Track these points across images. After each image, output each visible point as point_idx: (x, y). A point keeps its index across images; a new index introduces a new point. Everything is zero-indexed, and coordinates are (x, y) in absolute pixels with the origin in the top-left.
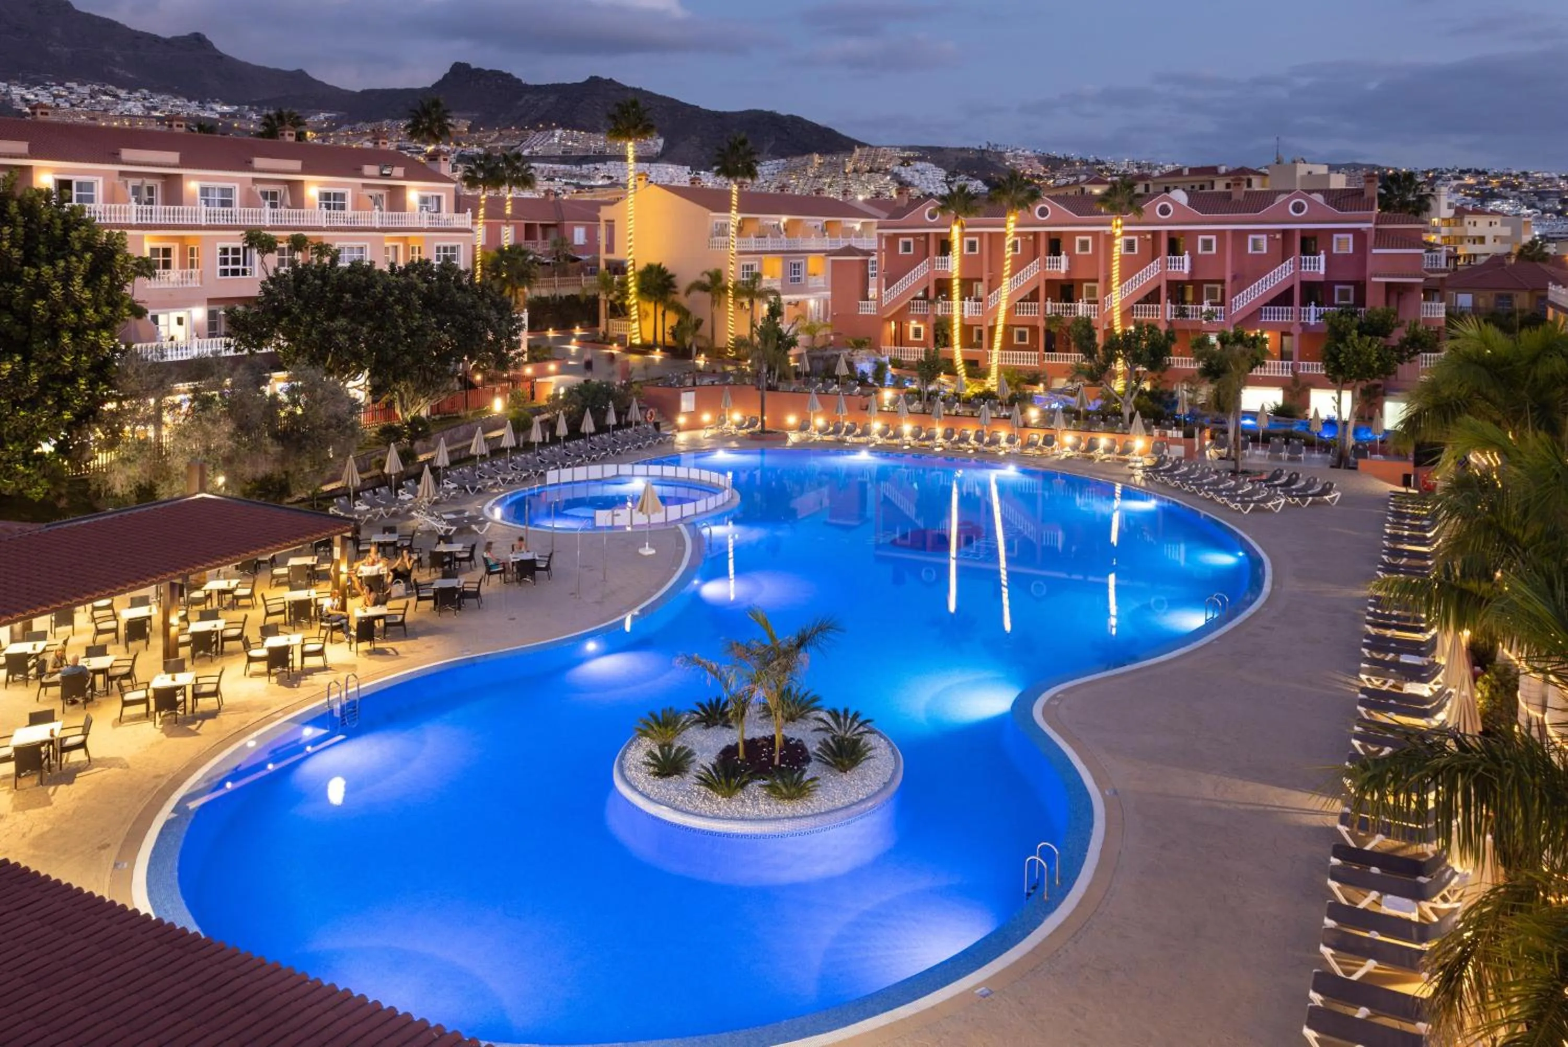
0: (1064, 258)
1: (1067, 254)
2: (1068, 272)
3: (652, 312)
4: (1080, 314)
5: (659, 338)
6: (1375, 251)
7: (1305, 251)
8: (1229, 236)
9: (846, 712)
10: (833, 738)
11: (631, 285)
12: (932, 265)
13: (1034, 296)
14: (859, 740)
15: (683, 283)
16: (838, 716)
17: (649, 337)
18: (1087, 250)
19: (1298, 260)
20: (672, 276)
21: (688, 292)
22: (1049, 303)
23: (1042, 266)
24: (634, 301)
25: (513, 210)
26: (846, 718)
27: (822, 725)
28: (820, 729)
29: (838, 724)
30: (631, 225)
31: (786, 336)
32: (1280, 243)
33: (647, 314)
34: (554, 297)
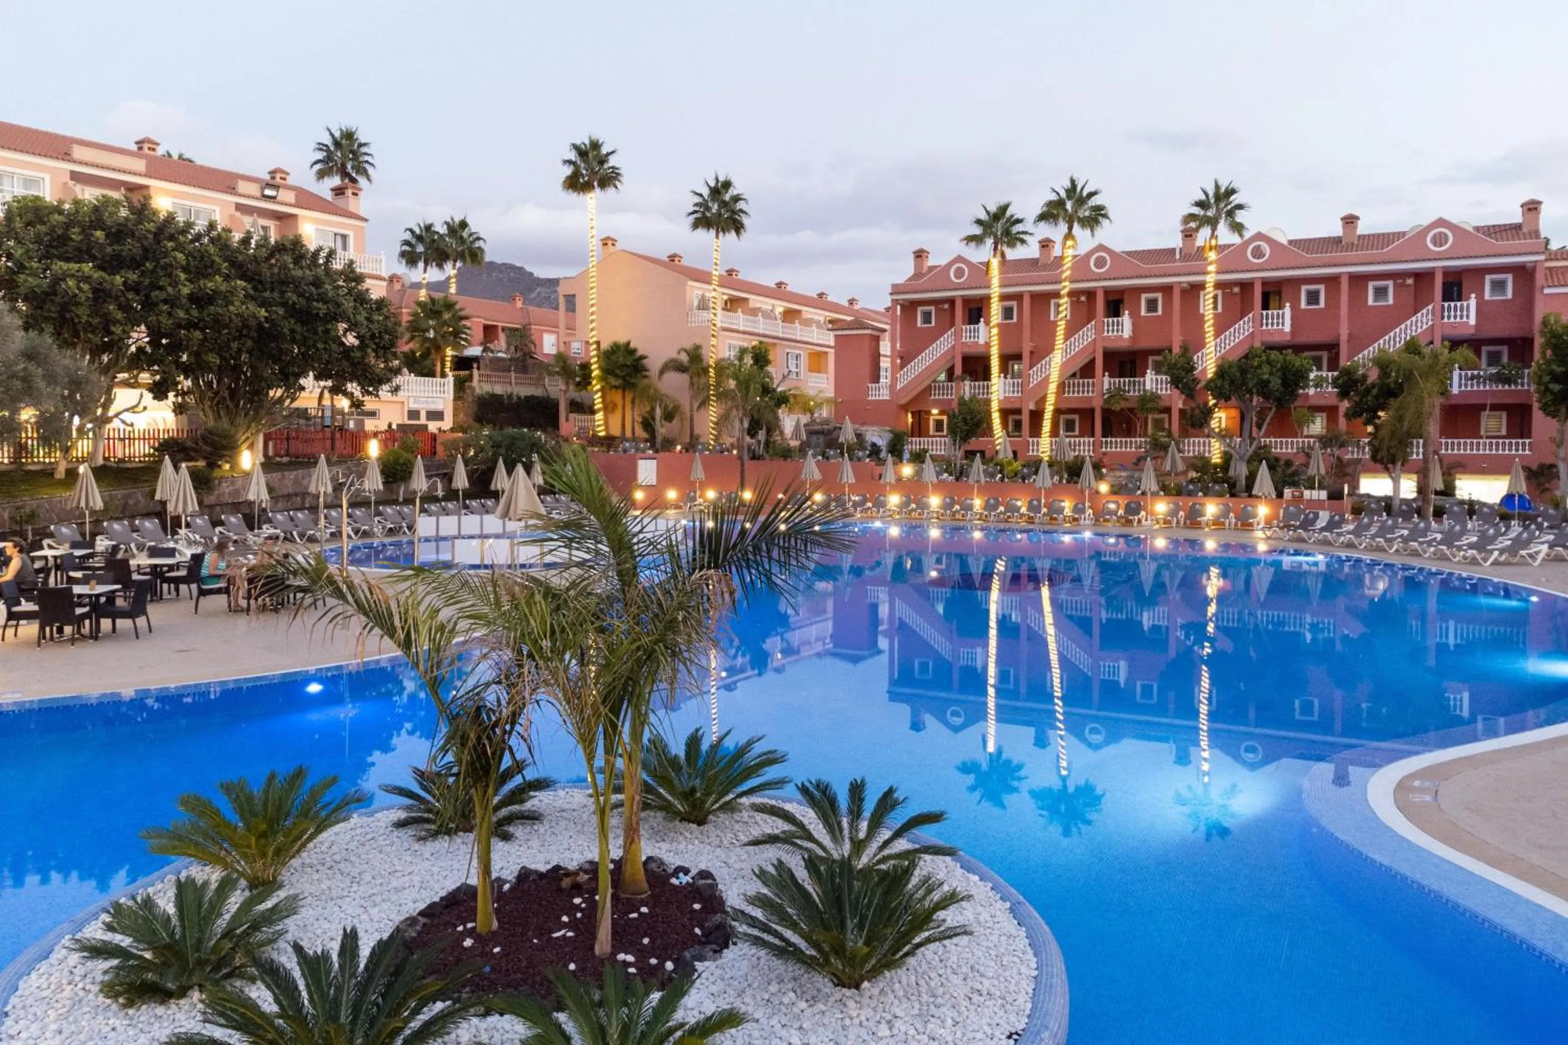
0: (1126, 320)
1: (1131, 315)
2: (1133, 338)
3: (620, 403)
4: (1148, 387)
5: (628, 434)
6: (1547, 291)
7: (1447, 297)
8: (1345, 285)
9: (857, 790)
10: (811, 864)
11: (594, 367)
12: (958, 335)
13: (1087, 370)
14: (907, 873)
15: (654, 363)
16: (832, 802)
17: (616, 431)
18: (1156, 310)
19: (1439, 308)
20: (643, 357)
21: (662, 372)
22: (1106, 379)
23: (1099, 330)
24: (598, 387)
25: (458, 289)
26: (856, 813)
27: (779, 826)
28: (772, 839)
29: (834, 829)
30: (593, 295)
31: (774, 390)
32: (1412, 289)
33: (615, 406)
34: (510, 396)
